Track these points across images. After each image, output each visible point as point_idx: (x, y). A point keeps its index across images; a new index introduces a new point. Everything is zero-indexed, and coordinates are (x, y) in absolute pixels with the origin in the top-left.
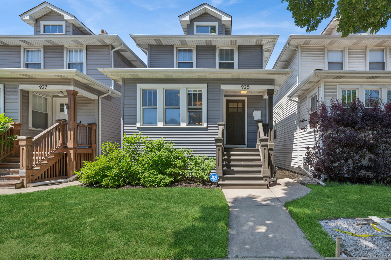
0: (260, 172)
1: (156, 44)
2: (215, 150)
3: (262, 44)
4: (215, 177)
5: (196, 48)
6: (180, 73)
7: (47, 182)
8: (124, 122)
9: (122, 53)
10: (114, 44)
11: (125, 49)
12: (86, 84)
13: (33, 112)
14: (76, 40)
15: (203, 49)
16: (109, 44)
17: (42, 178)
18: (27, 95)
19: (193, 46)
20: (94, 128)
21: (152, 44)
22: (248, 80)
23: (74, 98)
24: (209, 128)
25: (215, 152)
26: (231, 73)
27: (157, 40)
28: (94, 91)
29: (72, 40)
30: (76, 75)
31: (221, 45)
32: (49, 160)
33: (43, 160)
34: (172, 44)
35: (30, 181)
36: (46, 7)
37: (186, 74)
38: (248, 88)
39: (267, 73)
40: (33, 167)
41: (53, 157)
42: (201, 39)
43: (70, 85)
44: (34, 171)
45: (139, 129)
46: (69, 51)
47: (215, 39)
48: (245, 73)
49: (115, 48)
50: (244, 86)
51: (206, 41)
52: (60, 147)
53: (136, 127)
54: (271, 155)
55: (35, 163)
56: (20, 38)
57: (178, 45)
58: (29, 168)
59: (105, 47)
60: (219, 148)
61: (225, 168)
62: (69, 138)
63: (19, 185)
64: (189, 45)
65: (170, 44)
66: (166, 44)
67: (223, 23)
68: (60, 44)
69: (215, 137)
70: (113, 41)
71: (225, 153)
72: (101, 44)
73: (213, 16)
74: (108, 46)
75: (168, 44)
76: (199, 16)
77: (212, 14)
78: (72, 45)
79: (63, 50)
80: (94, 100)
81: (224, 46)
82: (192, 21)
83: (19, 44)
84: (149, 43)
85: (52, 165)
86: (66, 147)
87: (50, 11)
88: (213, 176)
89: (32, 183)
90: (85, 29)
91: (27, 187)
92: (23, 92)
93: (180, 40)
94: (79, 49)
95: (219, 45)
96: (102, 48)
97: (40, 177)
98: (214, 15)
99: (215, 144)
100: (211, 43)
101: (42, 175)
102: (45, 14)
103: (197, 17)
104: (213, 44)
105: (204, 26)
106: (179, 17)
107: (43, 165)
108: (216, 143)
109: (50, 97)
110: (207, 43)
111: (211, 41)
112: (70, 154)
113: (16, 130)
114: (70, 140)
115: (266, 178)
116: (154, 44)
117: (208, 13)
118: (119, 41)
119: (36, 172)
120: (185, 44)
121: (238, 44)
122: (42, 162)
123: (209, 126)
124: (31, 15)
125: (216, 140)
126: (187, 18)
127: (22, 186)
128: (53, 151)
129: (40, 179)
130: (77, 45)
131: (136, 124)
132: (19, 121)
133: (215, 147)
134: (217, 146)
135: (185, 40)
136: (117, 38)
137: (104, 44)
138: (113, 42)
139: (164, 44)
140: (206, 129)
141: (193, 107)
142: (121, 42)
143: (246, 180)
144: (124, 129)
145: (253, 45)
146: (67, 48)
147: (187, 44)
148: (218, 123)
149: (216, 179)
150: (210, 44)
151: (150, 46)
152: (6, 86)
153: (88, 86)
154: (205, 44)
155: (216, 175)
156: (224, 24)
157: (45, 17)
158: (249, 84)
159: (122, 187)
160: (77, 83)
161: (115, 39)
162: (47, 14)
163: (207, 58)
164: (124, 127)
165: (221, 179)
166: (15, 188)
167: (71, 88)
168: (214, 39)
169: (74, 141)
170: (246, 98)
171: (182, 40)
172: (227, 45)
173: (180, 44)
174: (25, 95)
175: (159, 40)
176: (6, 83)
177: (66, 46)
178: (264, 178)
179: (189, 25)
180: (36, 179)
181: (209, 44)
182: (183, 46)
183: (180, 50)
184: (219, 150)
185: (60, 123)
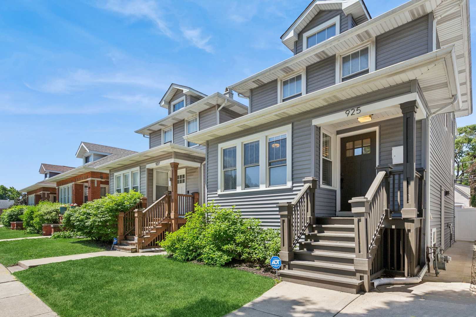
0: (350, 261)
1: (257, 86)
2: (279, 220)
3: (429, 10)
4: (276, 262)
5: (305, 70)
6: (253, 119)
7: (153, 249)
8: (208, 189)
9: (231, 109)
10: (219, 103)
11: (231, 103)
12: (187, 154)
13: (157, 186)
14: (190, 110)
15: (316, 68)
16: (215, 104)
17: (151, 245)
18: (151, 172)
19: (301, 69)
20: (196, 197)
21: (253, 88)
22: (358, 98)
23: (176, 169)
24: (294, 189)
25: (279, 224)
26: (319, 98)
27: (255, 81)
28: (196, 159)
29: (187, 112)
30: (172, 148)
31: (345, 50)
32: (157, 229)
33: (152, 229)
34: (276, 79)
35: (141, 247)
36: (173, 88)
37: (260, 118)
38: (359, 111)
39: (386, 75)
40: (144, 236)
41: (161, 227)
42: (309, 56)
43: (171, 158)
44: (146, 239)
45: (220, 196)
46: (189, 123)
47: (330, 46)
48: (343, 90)
49: (221, 106)
50: (350, 110)
51: (317, 55)
52: (166, 217)
53: (217, 194)
54: (409, 231)
55: (146, 232)
56: (158, 123)
57: (283, 76)
58: (141, 237)
59: (213, 109)
60: (283, 219)
61: (305, 249)
62: (172, 208)
63: (134, 250)
64: (296, 70)
65: (273, 80)
66: (268, 81)
67: (346, 13)
68: (182, 119)
69: (278, 203)
70: (217, 99)
71: (314, 226)
72: (209, 107)
73: (331, 11)
74: (215, 106)
75: (271, 80)
76: (311, 22)
77: (329, 9)
78: (190, 116)
79: (184, 123)
80: (197, 168)
81: (348, 50)
82: (300, 35)
83: (159, 129)
84: (251, 88)
85: (160, 234)
86: (170, 217)
87: (177, 90)
88: (274, 260)
89: (142, 249)
90: (200, 96)
91: (138, 252)
92: (149, 171)
93: (281, 69)
94: (195, 118)
95: (341, 51)
96: (210, 111)
97: (150, 245)
98: (332, 8)
99: (278, 213)
100: (326, 54)
101: (151, 242)
102: (174, 94)
103: (308, 24)
104: (330, 55)
105: (318, 33)
106: (281, 38)
107: (152, 234)
108: (279, 211)
109: (170, 171)
110: (319, 57)
111: (323, 52)
112: (173, 224)
113: (144, 203)
114: (173, 210)
115: (362, 275)
116: (255, 87)
117: (324, 9)
118: (222, 97)
119: (146, 240)
120: (290, 72)
121: (374, 35)
122: (151, 231)
123: (294, 185)
124: (166, 100)
125: (279, 207)
126: (291, 34)
127: (136, 252)
128: (160, 221)
129: (150, 247)
130: (192, 115)
131: (216, 191)
132: (146, 196)
133: (279, 216)
134: (282, 216)
135: (287, 67)
136: (218, 96)
137: (211, 106)
138: (217, 101)
139: (266, 82)
140: (290, 190)
141: (275, 160)
142: (223, 98)
143: (325, 273)
144: (208, 198)
145: (408, 23)
146: (187, 121)
147: (292, 70)
148: (303, 180)
149: (277, 264)
150: (326, 57)
151: (252, 90)
152: (141, 168)
153: (189, 155)
154: (318, 60)
155: (279, 259)
156: (350, 12)
157: (174, 97)
158: (358, 106)
159: (189, 261)
160: (178, 155)
161: (217, 97)
162: (175, 95)
163: (321, 79)
164: (208, 195)
165: (287, 266)
166: (131, 252)
167: (172, 160)
168: (328, 47)
169: (176, 212)
170: (376, 129)
171: (284, 68)
172: (356, 45)
173: (285, 74)
174: (150, 172)
175: (258, 80)
176: (141, 165)
177: (186, 119)
178: (358, 275)
179: (296, 43)
180: (147, 246)
181: (324, 57)
182: (289, 75)
183: (285, 83)
184: (283, 221)
185: (166, 195)
